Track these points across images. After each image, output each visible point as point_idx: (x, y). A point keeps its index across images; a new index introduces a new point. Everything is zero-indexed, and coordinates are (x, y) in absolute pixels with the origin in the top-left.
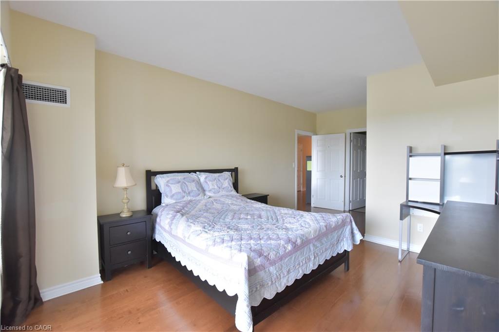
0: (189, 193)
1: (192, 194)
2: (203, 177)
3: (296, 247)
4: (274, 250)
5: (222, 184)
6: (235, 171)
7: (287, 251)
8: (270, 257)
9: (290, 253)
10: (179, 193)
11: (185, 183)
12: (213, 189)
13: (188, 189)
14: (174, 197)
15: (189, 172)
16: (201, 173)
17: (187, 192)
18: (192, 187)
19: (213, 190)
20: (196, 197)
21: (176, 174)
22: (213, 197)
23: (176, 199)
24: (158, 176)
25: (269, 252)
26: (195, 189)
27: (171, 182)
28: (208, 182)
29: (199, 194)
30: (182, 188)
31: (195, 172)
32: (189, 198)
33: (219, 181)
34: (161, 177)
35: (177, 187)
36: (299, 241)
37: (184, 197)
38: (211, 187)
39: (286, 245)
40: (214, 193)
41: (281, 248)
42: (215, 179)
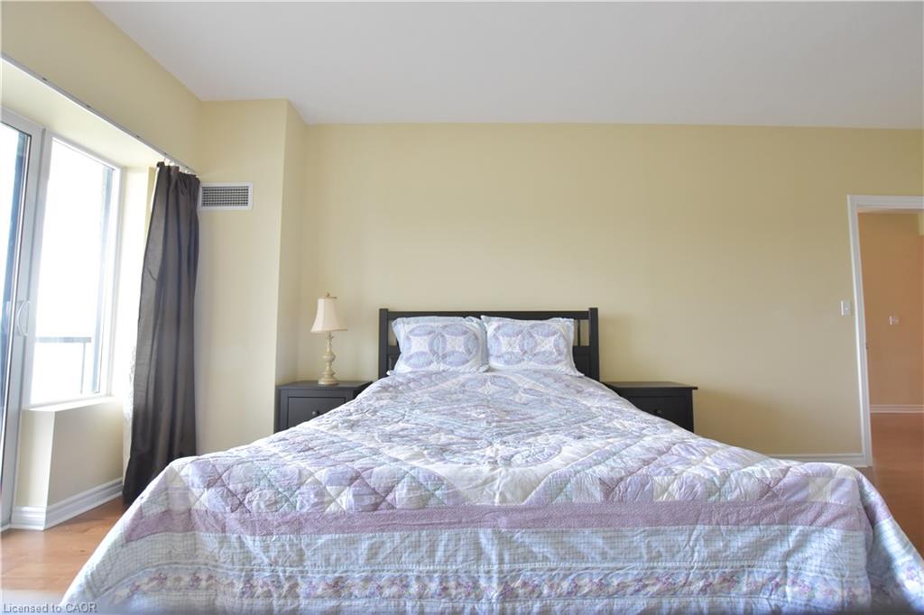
0: (444, 356)
1: (448, 359)
2: (492, 325)
3: (383, 511)
4: (271, 486)
5: (536, 346)
6: (588, 318)
7: (332, 508)
8: (250, 502)
9: (343, 523)
10: (423, 353)
11: (443, 336)
12: (508, 353)
13: (444, 349)
14: (412, 361)
15: (464, 314)
16: (492, 318)
17: (441, 354)
18: (456, 344)
19: (507, 357)
20: (457, 366)
21: (436, 317)
22: (499, 370)
23: (415, 366)
24: (399, 320)
25: (248, 484)
26: (462, 349)
27: (416, 332)
28: (500, 337)
29: (468, 361)
30: (431, 344)
31: (477, 315)
32: (442, 367)
33: (531, 336)
34: (404, 322)
35: (422, 341)
36: (401, 494)
37: (431, 362)
38: (504, 349)
39: (331, 489)
40: (507, 362)
41: (303, 489)
42: (521, 332)
